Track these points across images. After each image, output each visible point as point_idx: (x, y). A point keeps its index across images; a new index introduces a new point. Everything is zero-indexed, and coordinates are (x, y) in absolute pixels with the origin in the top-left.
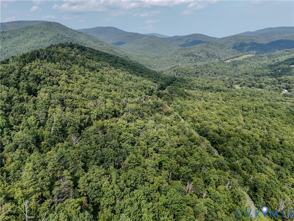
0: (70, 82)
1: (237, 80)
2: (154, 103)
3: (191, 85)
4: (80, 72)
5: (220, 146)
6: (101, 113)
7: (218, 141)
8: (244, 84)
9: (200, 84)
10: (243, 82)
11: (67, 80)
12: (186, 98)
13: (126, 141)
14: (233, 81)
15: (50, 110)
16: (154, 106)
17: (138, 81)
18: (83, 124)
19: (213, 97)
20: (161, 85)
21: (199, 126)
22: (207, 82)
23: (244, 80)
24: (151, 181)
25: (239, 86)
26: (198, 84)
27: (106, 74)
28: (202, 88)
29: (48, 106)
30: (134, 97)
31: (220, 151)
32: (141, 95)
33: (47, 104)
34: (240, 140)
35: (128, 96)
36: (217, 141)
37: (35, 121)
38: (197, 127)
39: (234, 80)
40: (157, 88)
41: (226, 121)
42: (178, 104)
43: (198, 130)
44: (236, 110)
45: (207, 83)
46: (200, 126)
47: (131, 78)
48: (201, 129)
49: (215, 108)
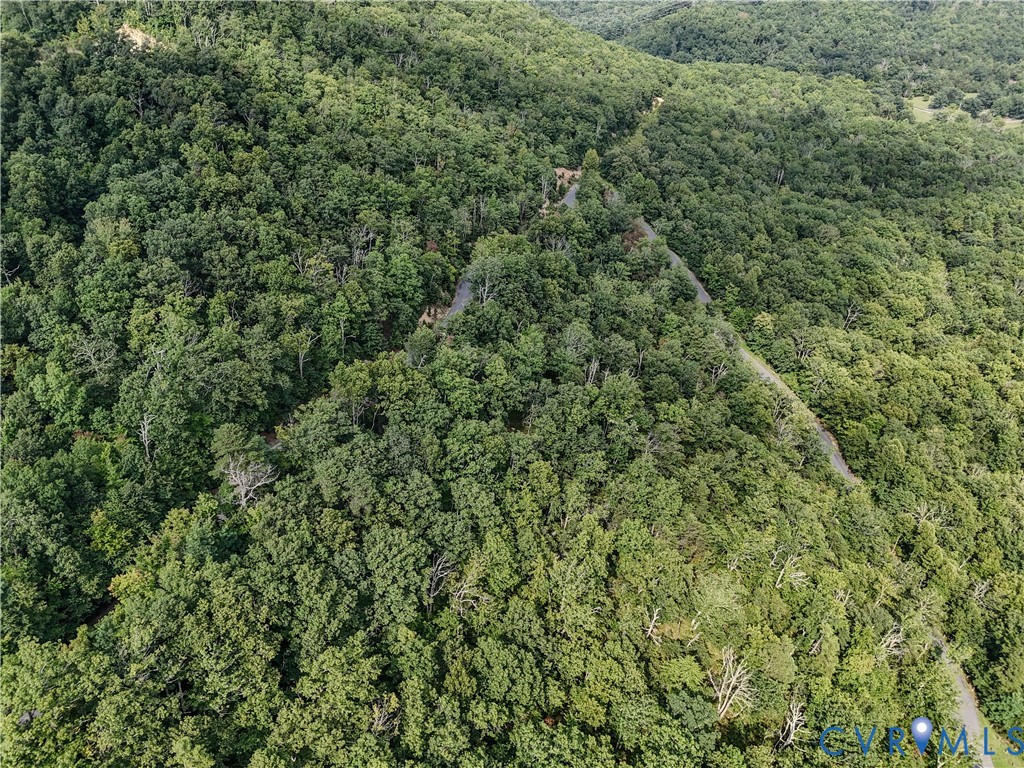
0: (233, 140)
1: (922, 77)
2: (587, 219)
3: (740, 103)
4: (280, 75)
5: (854, 429)
6: (367, 307)
7: (847, 404)
8: (951, 96)
9: (773, 100)
10: (947, 89)
11: (221, 127)
12: (719, 174)
13: (472, 464)
14: (906, 81)
15: (139, 316)
16: (589, 235)
17: (523, 104)
18: (284, 381)
19: (826, 166)
20: (617, 112)
21: (770, 327)
22: (803, 89)
23: (951, 78)
24: (574, 671)
25: (929, 102)
26: (764, 98)
27: (390, 74)
28: (783, 119)
29: (126, 294)
30: (507, 188)
31: (850, 448)
32: (537, 176)
33: (124, 287)
34: (938, 395)
35: (481, 186)
36: (842, 405)
37: (67, 388)
38: (759, 331)
39: (909, 75)
40: (603, 131)
41: (879, 295)
42: (687, 213)
43: (763, 341)
44: (920, 235)
45: (800, 93)
46: (775, 325)
47: (497, 85)
48: (776, 344)
49: (834, 231)
